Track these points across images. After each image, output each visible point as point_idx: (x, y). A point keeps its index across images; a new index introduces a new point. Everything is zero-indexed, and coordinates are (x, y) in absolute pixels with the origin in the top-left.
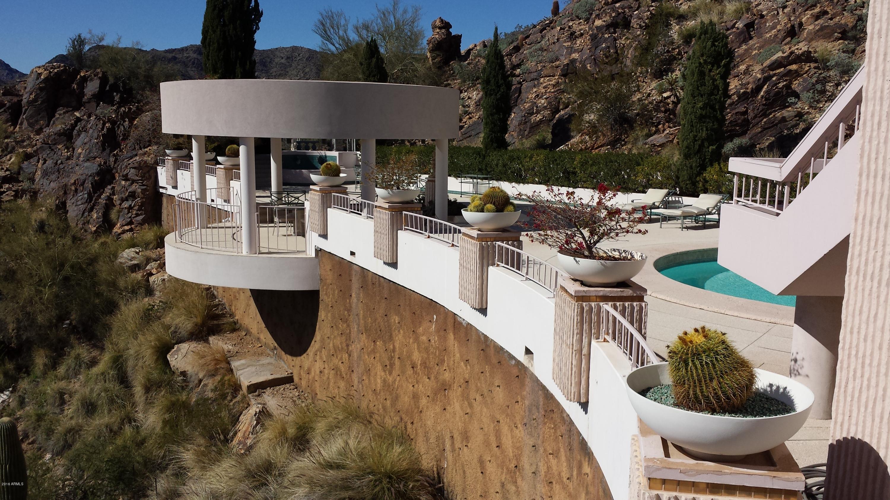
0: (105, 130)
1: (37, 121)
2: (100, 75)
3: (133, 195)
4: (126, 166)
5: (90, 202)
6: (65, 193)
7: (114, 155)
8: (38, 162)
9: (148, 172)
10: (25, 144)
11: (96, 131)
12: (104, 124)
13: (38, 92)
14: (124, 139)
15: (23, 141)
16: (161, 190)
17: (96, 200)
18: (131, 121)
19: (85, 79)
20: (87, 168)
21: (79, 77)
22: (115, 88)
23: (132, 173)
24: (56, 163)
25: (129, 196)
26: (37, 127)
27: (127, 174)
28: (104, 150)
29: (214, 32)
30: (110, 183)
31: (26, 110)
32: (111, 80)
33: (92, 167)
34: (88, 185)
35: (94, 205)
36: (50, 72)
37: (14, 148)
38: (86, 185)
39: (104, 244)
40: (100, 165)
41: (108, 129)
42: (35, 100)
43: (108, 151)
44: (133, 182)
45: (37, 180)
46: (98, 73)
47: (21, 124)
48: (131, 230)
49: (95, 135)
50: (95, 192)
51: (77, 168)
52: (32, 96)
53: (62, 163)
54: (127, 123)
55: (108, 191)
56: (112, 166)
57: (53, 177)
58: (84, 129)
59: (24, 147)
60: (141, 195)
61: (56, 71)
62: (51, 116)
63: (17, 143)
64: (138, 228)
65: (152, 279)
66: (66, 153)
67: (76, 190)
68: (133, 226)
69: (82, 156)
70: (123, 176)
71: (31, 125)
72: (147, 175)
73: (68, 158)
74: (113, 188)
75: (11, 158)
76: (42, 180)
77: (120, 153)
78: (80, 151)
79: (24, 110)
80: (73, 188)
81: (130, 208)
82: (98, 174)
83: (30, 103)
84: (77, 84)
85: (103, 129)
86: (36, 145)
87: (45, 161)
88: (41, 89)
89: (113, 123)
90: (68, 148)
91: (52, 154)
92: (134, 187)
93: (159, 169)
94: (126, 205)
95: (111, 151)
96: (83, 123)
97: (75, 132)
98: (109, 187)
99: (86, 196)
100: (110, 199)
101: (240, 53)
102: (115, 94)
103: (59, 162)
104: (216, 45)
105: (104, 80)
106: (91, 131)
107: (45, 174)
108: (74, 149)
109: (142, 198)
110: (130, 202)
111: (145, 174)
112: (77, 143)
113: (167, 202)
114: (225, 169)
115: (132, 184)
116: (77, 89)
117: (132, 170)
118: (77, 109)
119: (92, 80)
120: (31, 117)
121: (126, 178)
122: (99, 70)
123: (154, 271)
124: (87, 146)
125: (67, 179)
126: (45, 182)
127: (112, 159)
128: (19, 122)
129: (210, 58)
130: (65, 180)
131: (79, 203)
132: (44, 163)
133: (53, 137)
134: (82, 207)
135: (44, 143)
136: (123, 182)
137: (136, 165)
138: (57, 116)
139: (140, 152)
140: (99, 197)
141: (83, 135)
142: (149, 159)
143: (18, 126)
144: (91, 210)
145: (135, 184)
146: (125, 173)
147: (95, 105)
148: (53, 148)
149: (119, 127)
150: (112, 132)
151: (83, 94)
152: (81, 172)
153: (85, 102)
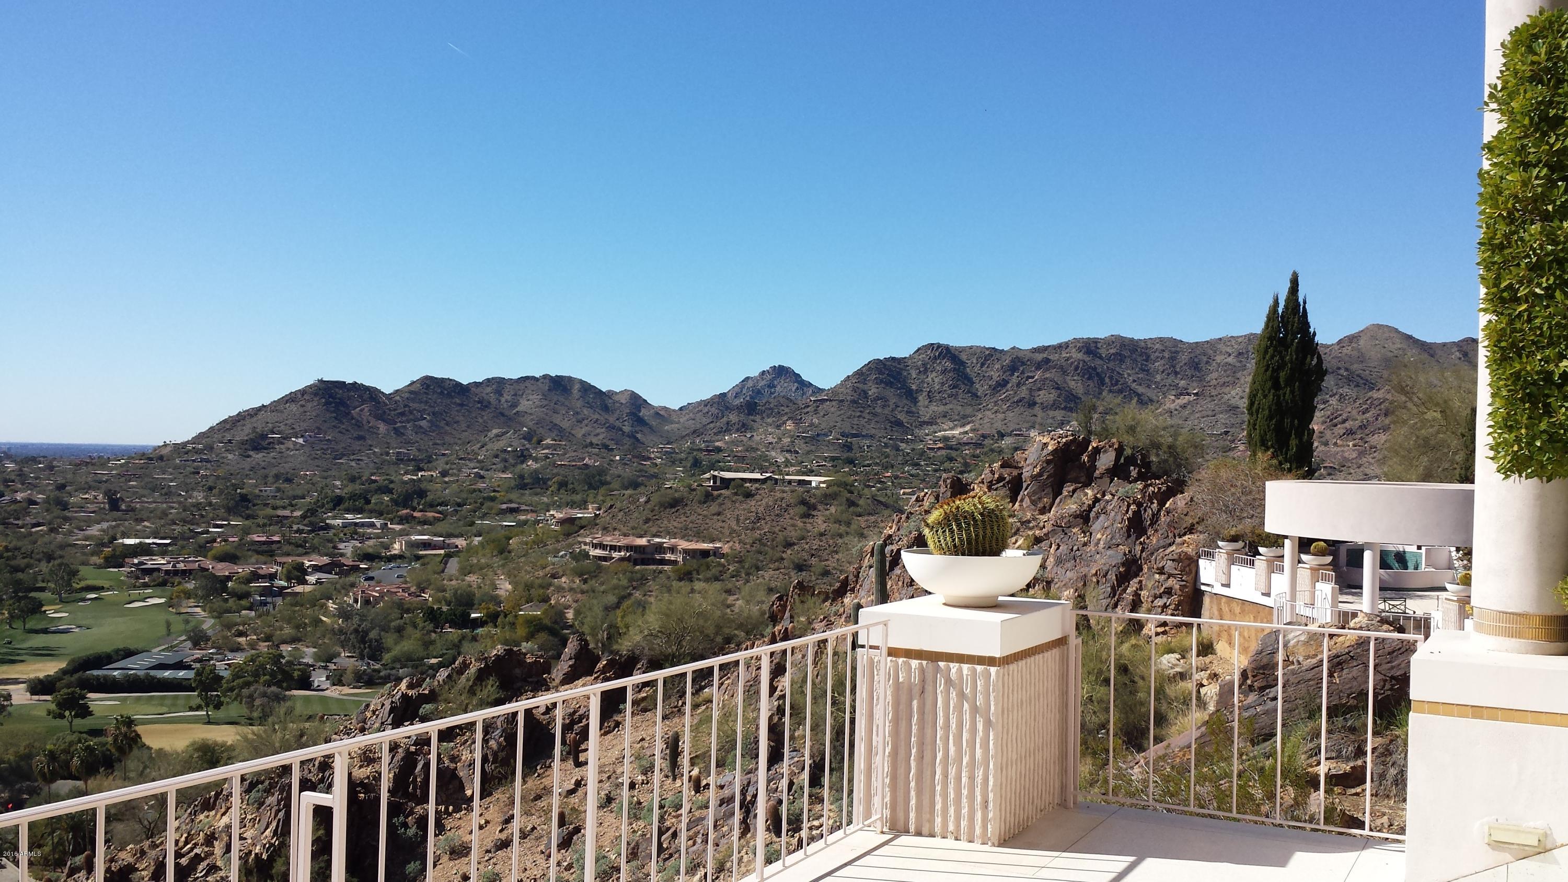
0: (1130, 512)
1: (1040, 499)
2: (1116, 446)
3: (1169, 592)
4: (1163, 558)
5: (1114, 596)
6: (1085, 585)
7: (1141, 543)
8: (1051, 547)
9: (1189, 565)
10: (1031, 525)
11: (1120, 514)
12: (1129, 506)
13: (1045, 465)
14: (1151, 525)
15: (1029, 522)
16: (1203, 588)
17: (1120, 594)
18: (1162, 504)
19: (1097, 451)
20: (1110, 557)
21: (1090, 448)
22: (1131, 460)
23: (1169, 566)
24: (1072, 550)
25: (1164, 592)
26: (1040, 505)
27: (1163, 567)
28: (1129, 536)
29: (1265, 396)
30: (1136, 575)
31: (1029, 485)
32: (1128, 452)
33: (1116, 557)
34: (1112, 577)
35: (1118, 601)
36: (1059, 442)
37: (1018, 530)
38: (1109, 577)
39: (1134, 646)
40: (1125, 554)
41: (1134, 512)
42: (1040, 474)
43: (1133, 537)
44: (1170, 576)
45: (1049, 568)
46: (1113, 444)
47: (1022, 501)
48: (1164, 633)
49: (1119, 518)
50: (1119, 586)
51: (1098, 556)
52: (1037, 470)
53: (1078, 550)
54: (1155, 505)
55: (1133, 585)
56: (1138, 556)
57: (1069, 565)
58: (1104, 511)
59: (1031, 529)
60: (1179, 592)
61: (1064, 440)
62: (1057, 492)
63: (1023, 523)
64: (1173, 632)
65: (1203, 691)
66: (1082, 539)
67: (1098, 582)
68: (1167, 628)
69: (1102, 542)
70: (1158, 569)
71: (1033, 503)
72: (1187, 569)
73: (1085, 544)
74: (1140, 582)
75: (1016, 541)
76: (1055, 568)
77: (1147, 541)
78: (1099, 536)
79: (1025, 485)
80: (1095, 580)
81: (1165, 606)
82: (1123, 564)
83: (1034, 478)
84: (1089, 457)
85: (1127, 512)
86: (1044, 527)
87: (1059, 546)
88: (1048, 462)
89: (1139, 505)
90: (1084, 532)
91: (1065, 539)
92: (1171, 582)
93: (1202, 562)
94: (1159, 602)
95: (1137, 538)
96: (1102, 503)
97: (1092, 514)
98: (1136, 580)
99: (1109, 589)
100: (1137, 595)
101: (1296, 421)
102: (1132, 468)
103: (1075, 548)
104: (1267, 412)
105: (1120, 451)
106: (1113, 514)
107: (1059, 561)
108: (1091, 534)
109: (1180, 596)
110: (1165, 600)
111: (1185, 567)
112: (1094, 527)
113: (1211, 602)
114: (1311, 569)
115: (1168, 578)
116: (1088, 461)
117: (1169, 563)
118: (1087, 484)
119: (1105, 452)
120: (1034, 493)
121: (1161, 571)
122: (1114, 440)
123: (1205, 682)
124: (1108, 531)
125: (1087, 569)
126: (1060, 571)
127: (1138, 548)
128: (1019, 498)
129: (1257, 427)
130: (1084, 570)
131: (1101, 597)
132: (1058, 549)
133: (1067, 519)
134: (1105, 602)
135: (1056, 525)
136: (1157, 576)
137: (1175, 557)
138: (1065, 493)
139: (1178, 540)
140: (1125, 590)
141: (1102, 517)
142: (1190, 550)
143: (1017, 504)
144: (1116, 606)
145: (1171, 579)
146: (1161, 565)
147: (1108, 480)
148: (1067, 531)
149: (1145, 510)
150: (1137, 514)
151: (1095, 468)
152: (1103, 561)
153: (1096, 478)
